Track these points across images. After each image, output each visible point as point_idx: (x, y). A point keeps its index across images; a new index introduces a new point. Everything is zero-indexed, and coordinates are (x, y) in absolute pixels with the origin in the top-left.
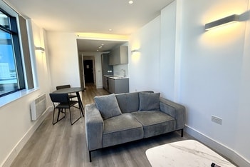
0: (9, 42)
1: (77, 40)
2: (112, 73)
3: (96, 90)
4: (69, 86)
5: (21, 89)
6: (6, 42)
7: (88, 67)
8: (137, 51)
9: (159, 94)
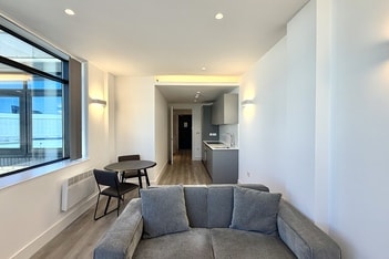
0: (59, 93)
1: (156, 86)
2: (218, 137)
3: (190, 162)
4: (137, 158)
5: (66, 158)
6: (55, 93)
7: (186, 125)
8: (251, 102)
9: (280, 195)
